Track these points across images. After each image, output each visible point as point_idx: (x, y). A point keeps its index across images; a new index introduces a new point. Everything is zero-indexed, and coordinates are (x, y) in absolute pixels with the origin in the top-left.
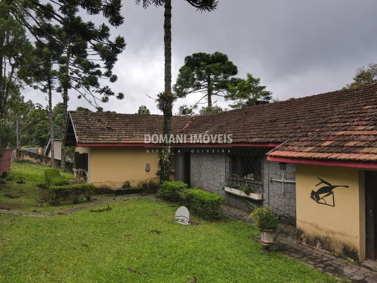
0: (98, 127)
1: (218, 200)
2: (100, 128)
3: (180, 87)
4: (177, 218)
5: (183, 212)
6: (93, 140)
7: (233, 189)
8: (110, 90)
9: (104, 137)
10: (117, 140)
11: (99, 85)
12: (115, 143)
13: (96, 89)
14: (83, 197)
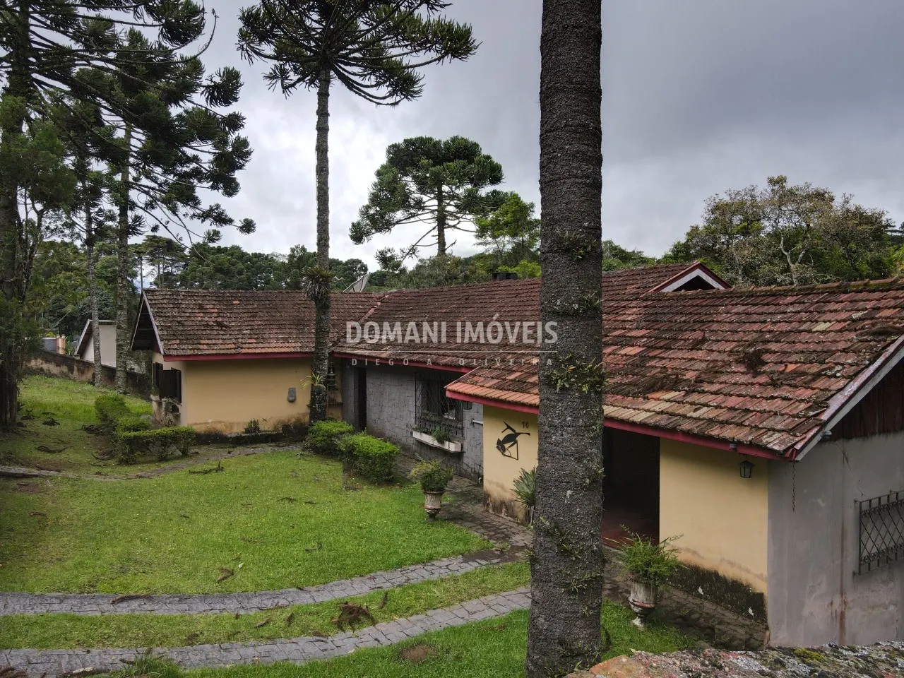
1: (390, 452)
3: (377, 211)
6: (190, 350)
7: (424, 435)
9: (210, 342)
10: (234, 349)
11: (199, 203)
12: (231, 354)
14: (175, 450)
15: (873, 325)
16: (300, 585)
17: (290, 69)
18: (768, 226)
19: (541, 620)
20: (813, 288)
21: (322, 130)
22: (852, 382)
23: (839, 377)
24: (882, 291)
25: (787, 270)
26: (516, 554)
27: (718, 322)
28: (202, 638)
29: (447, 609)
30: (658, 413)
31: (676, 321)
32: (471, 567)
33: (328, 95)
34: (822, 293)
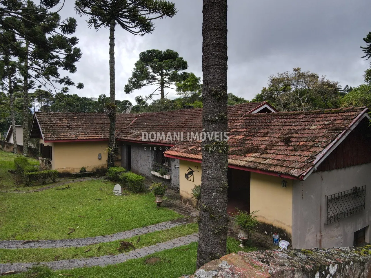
0: (60, 126)
1: (141, 180)
2: (61, 126)
3: (136, 80)
4: (114, 192)
5: (118, 188)
6: (56, 137)
7: (155, 172)
8: (69, 80)
9: (64, 134)
10: (75, 137)
11: (59, 76)
12: (73, 139)
13: (56, 79)
14: (49, 180)
15: (333, 126)
16: (103, 235)
17: (98, 19)
18: (293, 88)
19: (203, 245)
20: (310, 112)
21: (112, 45)
22: (325, 149)
23: (320, 147)
24: (337, 113)
25: (300, 105)
26: (193, 220)
27: (273, 125)
28: (61, 258)
29: (165, 242)
30: (250, 162)
31: (257, 125)
32: (174, 225)
33: (114, 30)
34: (314, 114)
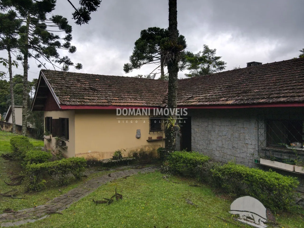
0: (79, 87)
6: (78, 102)
